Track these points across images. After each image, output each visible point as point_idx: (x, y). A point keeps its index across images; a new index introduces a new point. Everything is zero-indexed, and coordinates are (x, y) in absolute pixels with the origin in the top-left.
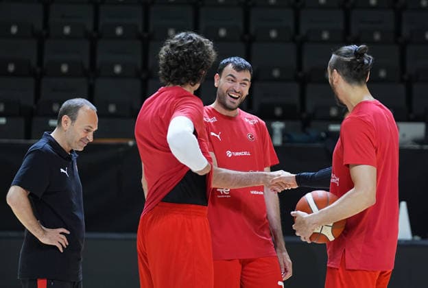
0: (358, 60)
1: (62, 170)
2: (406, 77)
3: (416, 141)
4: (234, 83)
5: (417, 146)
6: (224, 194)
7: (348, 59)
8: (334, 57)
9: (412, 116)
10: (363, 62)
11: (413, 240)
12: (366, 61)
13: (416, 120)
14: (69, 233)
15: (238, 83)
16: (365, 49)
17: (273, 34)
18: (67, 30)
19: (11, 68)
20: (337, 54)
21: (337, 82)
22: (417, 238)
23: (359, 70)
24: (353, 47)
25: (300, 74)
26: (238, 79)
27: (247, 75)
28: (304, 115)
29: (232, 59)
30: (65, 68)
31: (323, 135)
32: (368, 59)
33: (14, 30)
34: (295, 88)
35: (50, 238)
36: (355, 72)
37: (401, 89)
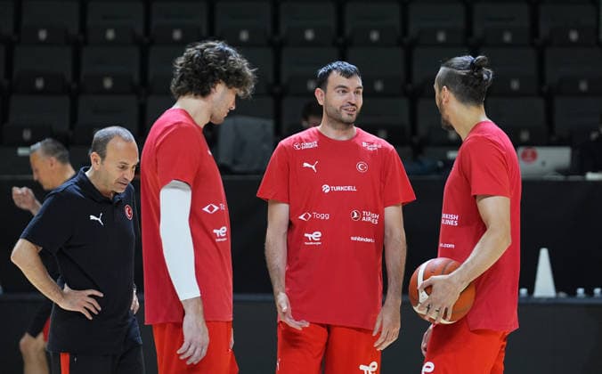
0: (476, 74)
1: (92, 217)
2: (545, 89)
3: (560, 171)
4: (348, 94)
5: (561, 178)
6: (313, 241)
7: (463, 73)
8: (442, 70)
9: (554, 139)
10: (481, 77)
11: (557, 298)
12: (485, 76)
13: (559, 143)
14: (102, 295)
15: (352, 93)
16: (484, 60)
17: (375, 36)
18: (110, 34)
19: (40, 84)
20: (447, 66)
21: (446, 102)
22: (562, 295)
23: (476, 86)
24: (468, 59)
25: (409, 87)
26: (351, 88)
27: (358, 82)
28: (415, 140)
29: (335, 65)
30: (108, 83)
31: (440, 164)
32: (488, 74)
33: (43, 35)
34: (403, 105)
35: (71, 303)
36: (471, 89)
37: (539, 104)
